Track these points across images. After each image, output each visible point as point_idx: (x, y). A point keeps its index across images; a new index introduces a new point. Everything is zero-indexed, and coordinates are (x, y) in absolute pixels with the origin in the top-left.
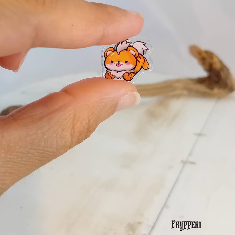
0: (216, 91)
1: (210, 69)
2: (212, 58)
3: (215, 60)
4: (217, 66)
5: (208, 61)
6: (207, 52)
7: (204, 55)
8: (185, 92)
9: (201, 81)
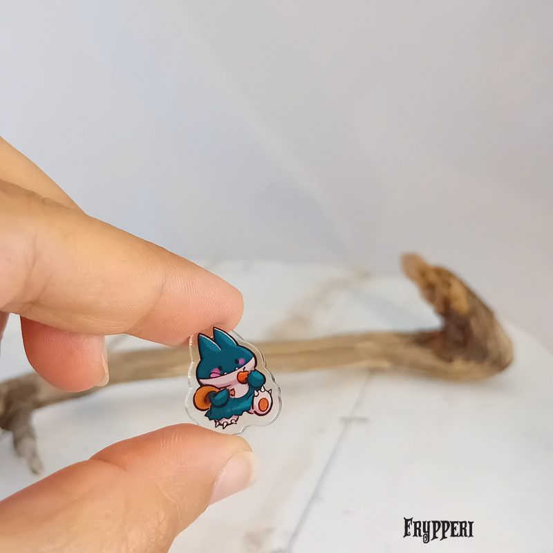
0: (459, 365)
1: (446, 310)
2: (449, 285)
3: (456, 290)
4: (461, 305)
5: (441, 291)
6: (439, 271)
7: (433, 277)
8: (386, 364)
9: (423, 339)
